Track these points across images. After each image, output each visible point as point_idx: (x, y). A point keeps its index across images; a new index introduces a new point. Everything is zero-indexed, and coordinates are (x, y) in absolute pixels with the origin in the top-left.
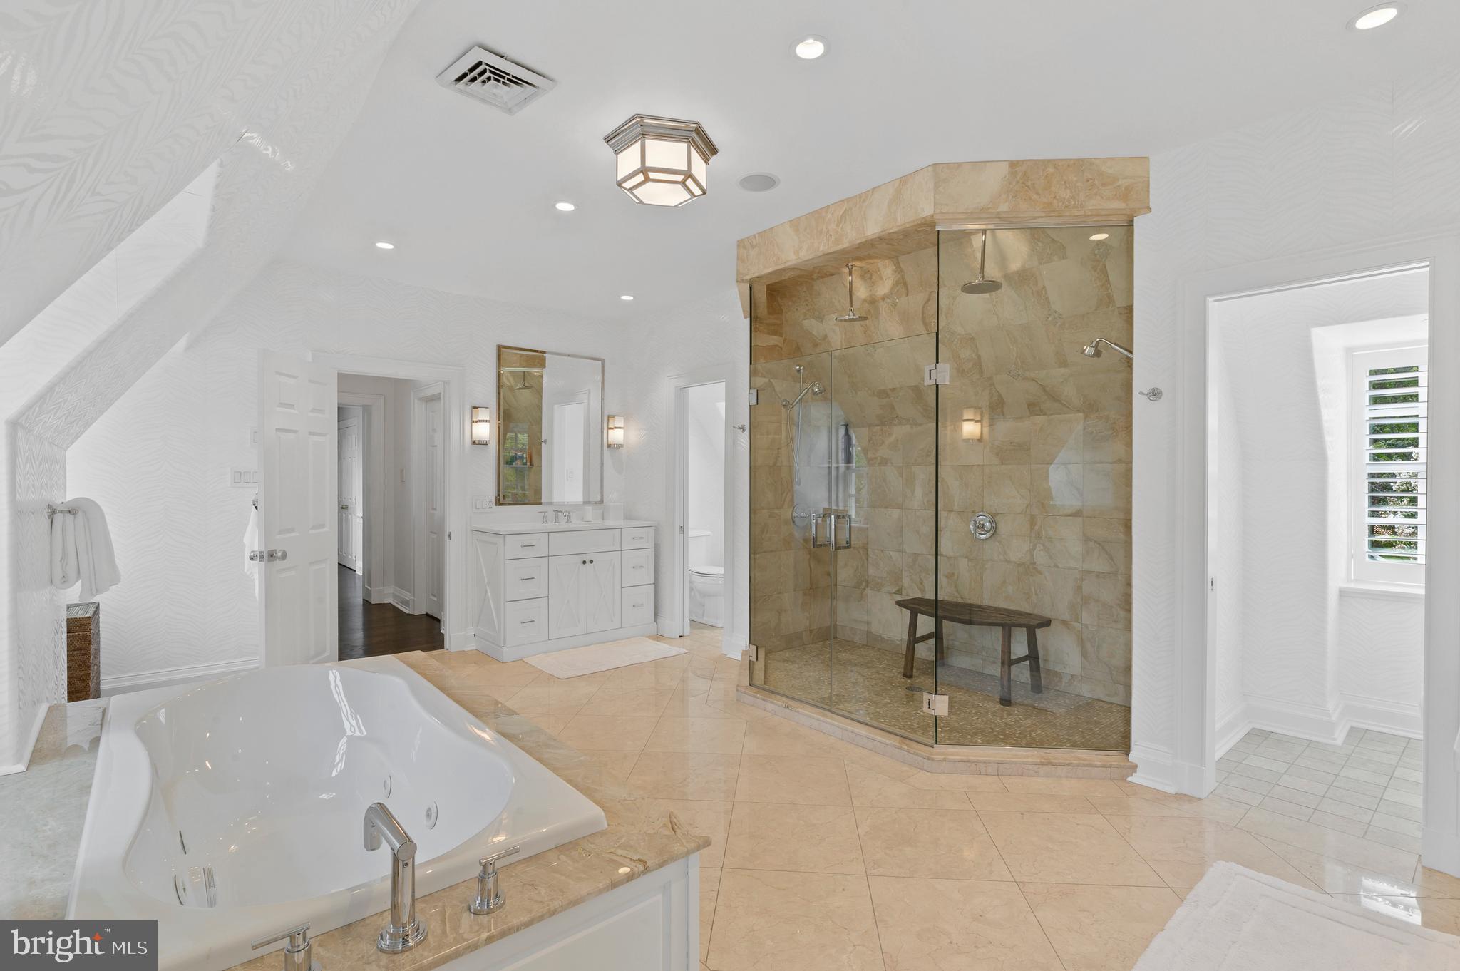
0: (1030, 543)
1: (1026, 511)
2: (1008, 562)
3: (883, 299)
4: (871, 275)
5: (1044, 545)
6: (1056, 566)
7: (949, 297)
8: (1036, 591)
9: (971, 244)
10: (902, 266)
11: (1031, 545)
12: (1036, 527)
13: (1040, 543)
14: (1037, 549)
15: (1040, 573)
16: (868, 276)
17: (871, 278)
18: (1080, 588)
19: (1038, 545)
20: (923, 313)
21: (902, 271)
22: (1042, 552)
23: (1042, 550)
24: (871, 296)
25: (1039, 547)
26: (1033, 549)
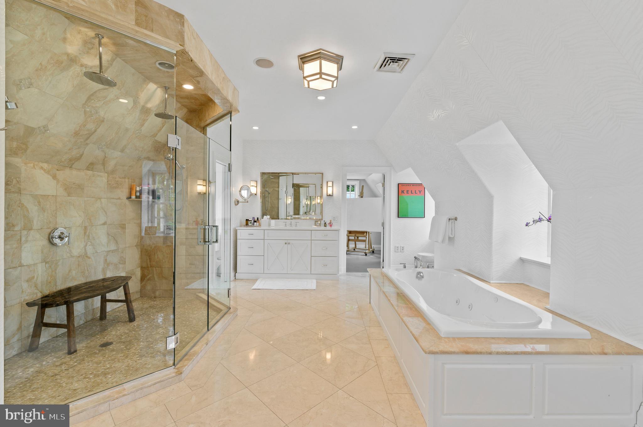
0: (84, 242)
1: (82, 225)
2: (72, 257)
3: (82, 66)
4: (93, 48)
5: (91, 242)
6: (97, 252)
7: (116, 96)
8: (87, 269)
9: (148, 85)
10: (114, 63)
11: (85, 243)
12: (87, 233)
13: (89, 242)
14: (88, 245)
15: (89, 258)
16: (90, 46)
17: (90, 49)
18: (106, 260)
19: (88, 243)
20: (95, 92)
21: (111, 65)
22: (90, 246)
23: (90, 245)
24: (76, 57)
25: (89, 244)
26: (86, 245)
